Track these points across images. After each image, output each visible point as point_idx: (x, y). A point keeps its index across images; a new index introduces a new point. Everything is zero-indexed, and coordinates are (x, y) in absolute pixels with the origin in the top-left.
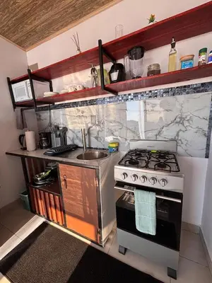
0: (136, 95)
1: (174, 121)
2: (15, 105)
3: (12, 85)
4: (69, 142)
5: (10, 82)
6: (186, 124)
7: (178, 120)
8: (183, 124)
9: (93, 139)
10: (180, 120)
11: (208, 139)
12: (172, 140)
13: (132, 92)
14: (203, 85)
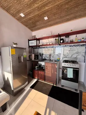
0: (66, 46)
1: (76, 53)
2: (29, 47)
3: (29, 41)
4: (43, 58)
5: (29, 40)
6: (79, 54)
7: (77, 53)
8: (78, 54)
9: (51, 57)
10: (78, 53)
11: (85, 58)
12: (75, 58)
13: (65, 45)
14: (83, 44)
